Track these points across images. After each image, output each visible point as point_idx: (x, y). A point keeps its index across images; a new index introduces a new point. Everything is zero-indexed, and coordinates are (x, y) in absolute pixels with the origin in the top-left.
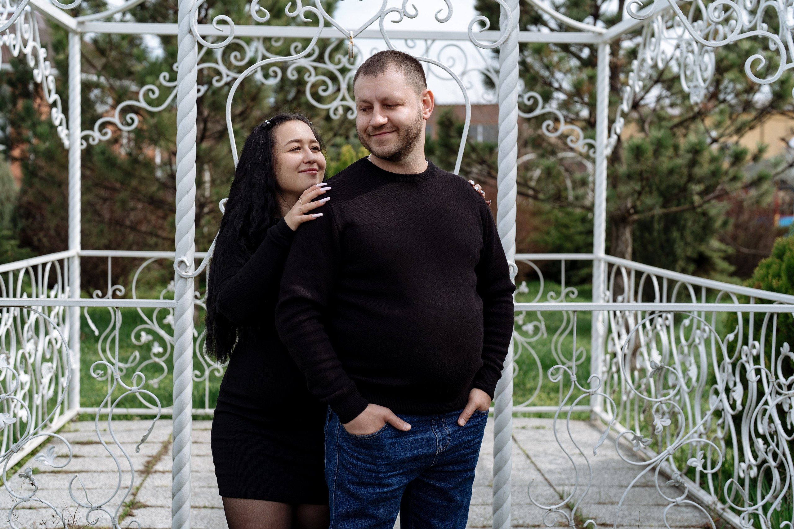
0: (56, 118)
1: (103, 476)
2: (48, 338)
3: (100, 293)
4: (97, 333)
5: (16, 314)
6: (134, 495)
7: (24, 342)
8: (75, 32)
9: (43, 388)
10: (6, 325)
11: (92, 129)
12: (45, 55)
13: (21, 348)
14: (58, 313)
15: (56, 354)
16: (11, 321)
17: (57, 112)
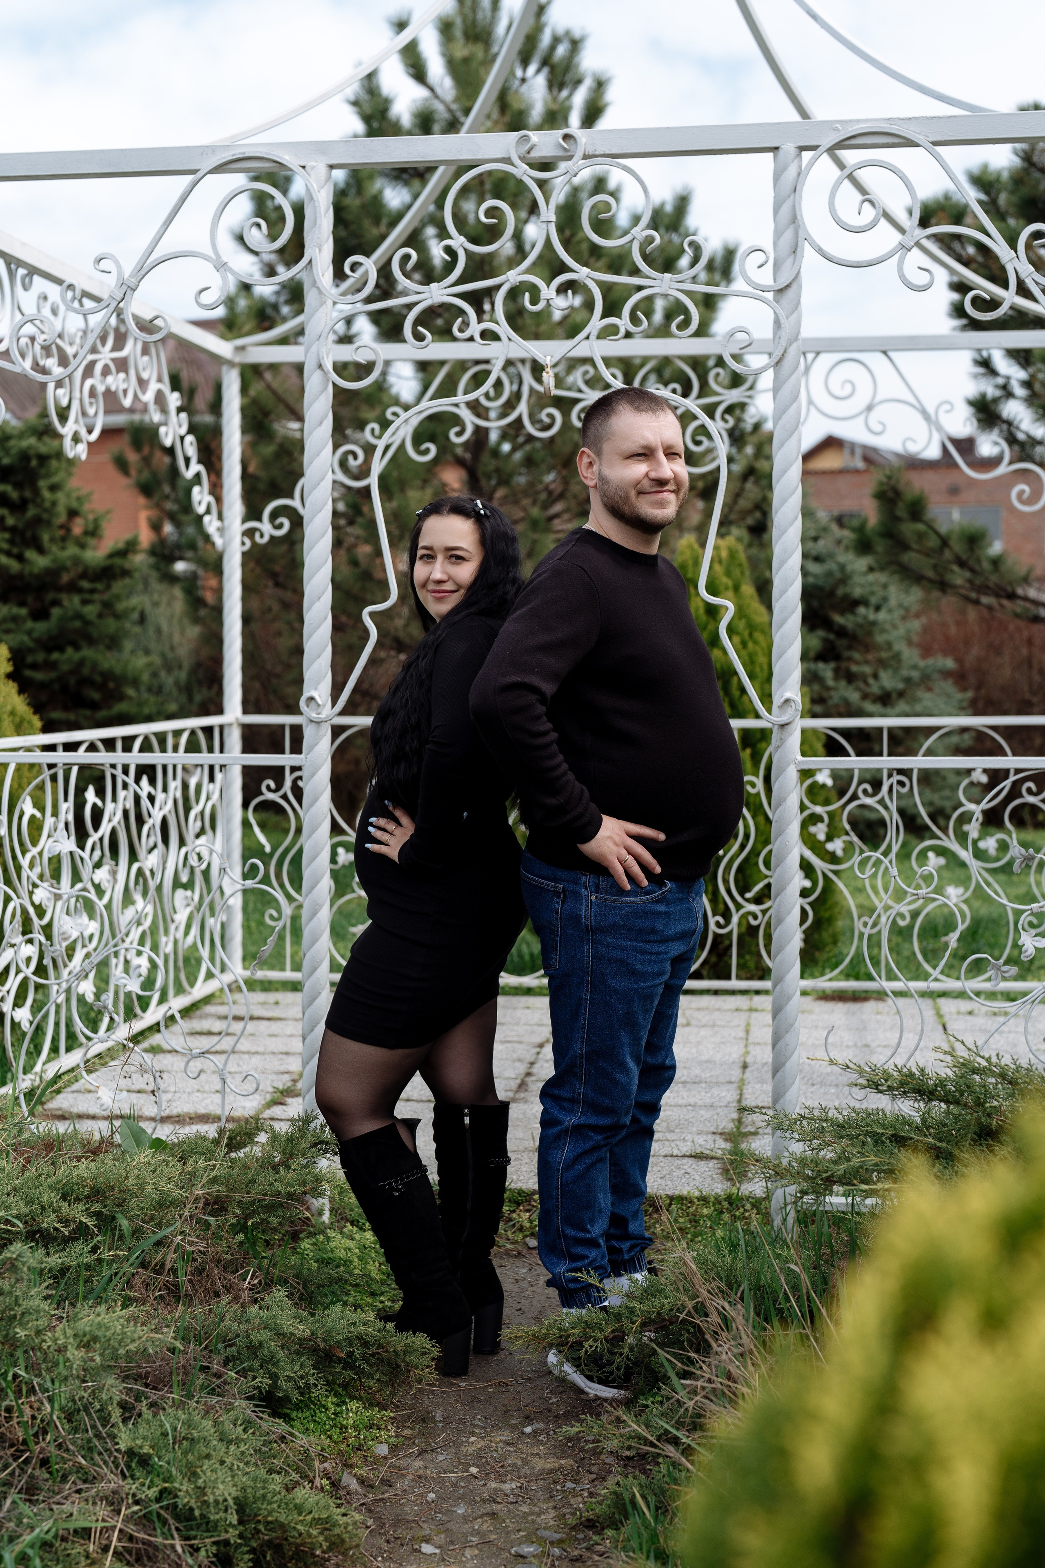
0: (200, 503)
1: (255, 1060)
2: (184, 850)
3: (273, 785)
4: (268, 849)
5: (128, 807)
6: (295, 1081)
7: (142, 852)
8: (231, 364)
9: (177, 929)
10: (110, 821)
11: (259, 519)
12: (179, 403)
13: (137, 860)
14: (202, 813)
15: (199, 879)
16: (119, 814)
17: (201, 492)
